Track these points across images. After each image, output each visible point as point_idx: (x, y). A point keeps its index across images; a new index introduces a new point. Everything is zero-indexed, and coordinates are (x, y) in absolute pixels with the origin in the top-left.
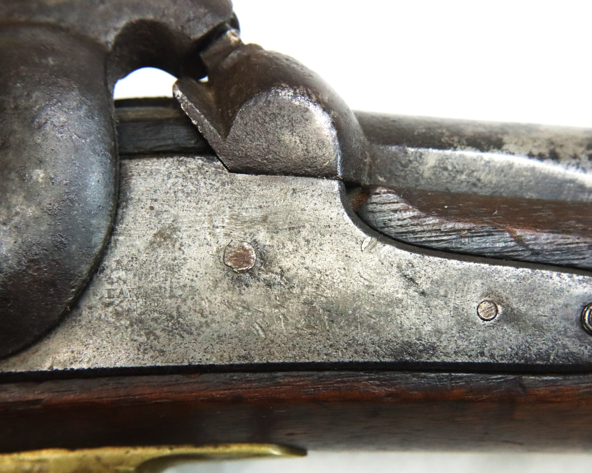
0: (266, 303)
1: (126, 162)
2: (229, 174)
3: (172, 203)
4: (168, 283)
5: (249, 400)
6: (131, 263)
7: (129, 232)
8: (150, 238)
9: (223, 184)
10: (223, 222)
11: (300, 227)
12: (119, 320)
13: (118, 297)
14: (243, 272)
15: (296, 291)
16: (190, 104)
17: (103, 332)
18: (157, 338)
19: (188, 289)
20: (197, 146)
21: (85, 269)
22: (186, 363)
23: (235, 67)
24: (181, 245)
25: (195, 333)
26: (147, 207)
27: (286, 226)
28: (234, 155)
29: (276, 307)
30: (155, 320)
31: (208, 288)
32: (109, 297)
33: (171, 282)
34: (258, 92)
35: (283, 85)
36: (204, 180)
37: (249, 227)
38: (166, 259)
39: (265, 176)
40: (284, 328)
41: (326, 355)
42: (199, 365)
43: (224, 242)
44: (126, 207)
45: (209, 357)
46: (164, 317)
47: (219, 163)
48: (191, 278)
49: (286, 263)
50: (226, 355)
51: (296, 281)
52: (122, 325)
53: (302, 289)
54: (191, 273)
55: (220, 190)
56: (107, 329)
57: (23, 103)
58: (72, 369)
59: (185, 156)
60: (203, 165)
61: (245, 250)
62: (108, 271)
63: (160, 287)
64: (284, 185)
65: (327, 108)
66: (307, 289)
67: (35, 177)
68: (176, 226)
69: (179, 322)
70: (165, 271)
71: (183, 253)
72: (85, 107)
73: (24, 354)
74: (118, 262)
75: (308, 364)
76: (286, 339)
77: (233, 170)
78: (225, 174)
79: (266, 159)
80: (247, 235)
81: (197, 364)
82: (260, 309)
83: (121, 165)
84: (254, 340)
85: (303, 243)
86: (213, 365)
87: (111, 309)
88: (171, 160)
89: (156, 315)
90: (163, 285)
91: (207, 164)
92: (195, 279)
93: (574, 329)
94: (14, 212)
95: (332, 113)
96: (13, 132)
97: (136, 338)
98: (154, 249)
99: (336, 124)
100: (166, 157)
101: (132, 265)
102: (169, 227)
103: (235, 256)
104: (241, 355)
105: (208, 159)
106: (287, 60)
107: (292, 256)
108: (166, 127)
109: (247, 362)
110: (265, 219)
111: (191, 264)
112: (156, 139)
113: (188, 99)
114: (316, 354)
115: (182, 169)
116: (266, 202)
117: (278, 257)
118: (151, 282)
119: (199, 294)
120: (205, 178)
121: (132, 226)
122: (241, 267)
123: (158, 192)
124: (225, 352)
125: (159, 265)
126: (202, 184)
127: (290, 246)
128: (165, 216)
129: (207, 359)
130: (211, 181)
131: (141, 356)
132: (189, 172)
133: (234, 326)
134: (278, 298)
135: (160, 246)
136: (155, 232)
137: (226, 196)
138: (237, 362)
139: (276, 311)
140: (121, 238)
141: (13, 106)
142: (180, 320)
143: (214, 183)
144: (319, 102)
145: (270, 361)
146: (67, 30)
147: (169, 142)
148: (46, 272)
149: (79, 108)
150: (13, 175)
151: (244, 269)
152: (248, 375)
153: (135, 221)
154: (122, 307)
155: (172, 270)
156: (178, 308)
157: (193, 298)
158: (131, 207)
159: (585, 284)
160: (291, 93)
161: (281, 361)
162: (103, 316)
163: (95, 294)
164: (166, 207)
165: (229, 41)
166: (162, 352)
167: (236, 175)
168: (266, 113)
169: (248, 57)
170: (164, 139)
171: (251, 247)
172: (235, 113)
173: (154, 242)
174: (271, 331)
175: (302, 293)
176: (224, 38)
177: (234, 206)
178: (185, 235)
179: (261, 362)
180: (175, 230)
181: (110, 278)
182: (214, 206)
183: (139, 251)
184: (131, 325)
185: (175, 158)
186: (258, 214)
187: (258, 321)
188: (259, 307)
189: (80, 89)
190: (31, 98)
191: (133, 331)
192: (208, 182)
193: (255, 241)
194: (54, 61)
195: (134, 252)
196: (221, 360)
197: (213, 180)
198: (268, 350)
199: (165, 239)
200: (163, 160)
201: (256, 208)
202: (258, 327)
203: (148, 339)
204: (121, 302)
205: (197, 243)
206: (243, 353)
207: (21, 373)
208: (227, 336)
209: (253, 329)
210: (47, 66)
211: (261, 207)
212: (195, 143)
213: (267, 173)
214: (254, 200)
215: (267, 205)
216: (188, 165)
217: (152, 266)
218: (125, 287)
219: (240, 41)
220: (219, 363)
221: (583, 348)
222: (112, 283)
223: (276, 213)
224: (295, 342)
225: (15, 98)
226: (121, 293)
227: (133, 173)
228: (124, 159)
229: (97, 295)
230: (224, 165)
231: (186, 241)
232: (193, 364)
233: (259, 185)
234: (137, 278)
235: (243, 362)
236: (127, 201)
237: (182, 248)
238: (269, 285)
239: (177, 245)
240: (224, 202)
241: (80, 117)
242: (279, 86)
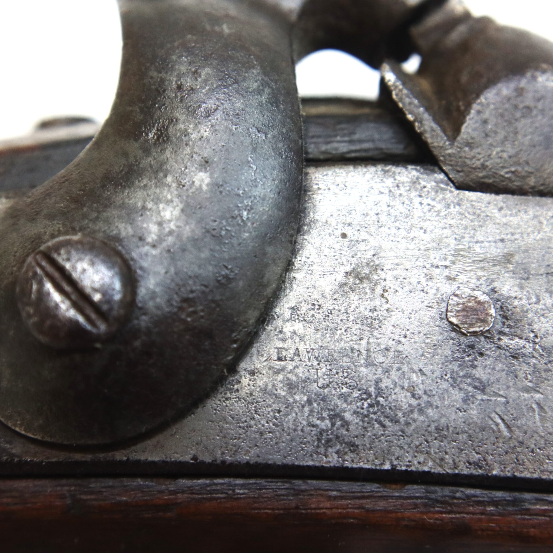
0: (511, 384)
1: (311, 170)
2: (456, 192)
3: (372, 229)
4: (364, 342)
6: (312, 312)
7: (311, 268)
8: (340, 277)
9: (448, 206)
10: (446, 259)
12: (292, 395)
13: (292, 360)
14: (475, 334)
16: (405, 92)
17: (270, 409)
18: (346, 424)
19: (392, 354)
20: (407, 151)
21: (252, 315)
22: (387, 466)
23: (465, 44)
24: (385, 291)
25: (402, 420)
26: (338, 233)
27: (542, 271)
28: (465, 164)
29: (527, 390)
30: (344, 397)
31: (423, 355)
32: (280, 359)
33: (368, 343)
35: (544, 66)
36: (419, 199)
37: (483, 269)
38: (362, 309)
39: (510, 196)
40: (539, 424)
42: (406, 470)
43: (447, 289)
44: (308, 231)
45: (422, 460)
46: (356, 394)
47: (442, 176)
48: (397, 338)
49: (541, 325)
50: (449, 459)
52: (295, 401)
54: (397, 331)
55: (442, 214)
56: (275, 406)
58: (223, 462)
59: (393, 164)
60: (418, 178)
61: (479, 303)
62: (279, 323)
63: (352, 350)
64: (539, 211)
68: (377, 262)
69: (378, 403)
70: (359, 326)
71: (387, 302)
74: (294, 309)
76: (542, 441)
77: (460, 187)
78: (451, 192)
79: (513, 172)
80: (482, 281)
81: (404, 468)
82: (501, 393)
84: (493, 439)
86: (429, 473)
87: (280, 377)
88: (372, 169)
89: (345, 390)
90: (356, 347)
91: (425, 176)
92: (403, 340)
97: (315, 421)
98: (345, 294)
100: (366, 165)
101: (313, 316)
102: (368, 264)
103: (464, 310)
104: (471, 460)
105: (425, 169)
109: (480, 472)
110: (508, 259)
111: (396, 317)
112: (351, 142)
113: (404, 84)
115: (389, 181)
116: (513, 234)
118: (340, 340)
119: (409, 363)
120: (420, 196)
121: (314, 258)
122: (471, 325)
123: (353, 212)
124: (446, 453)
125: (352, 318)
126: (417, 205)
128: (362, 247)
129: (419, 463)
130: (429, 201)
131: (322, 450)
132: (398, 186)
133: (461, 415)
134: (529, 376)
135: (353, 291)
136: (348, 268)
137: (452, 222)
138: (465, 472)
139: (526, 395)
140: (299, 276)
142: (381, 399)
143: (433, 203)
145: (517, 474)
147: (366, 146)
151: (478, 329)
153: (319, 252)
154: (297, 375)
155: (371, 325)
156: (377, 382)
157: (399, 369)
158: (314, 232)
161: (535, 476)
162: (270, 387)
163: (259, 354)
164: (363, 235)
166: (353, 447)
167: (467, 193)
169: (484, 30)
170: (360, 141)
171: (487, 298)
172: (468, 106)
173: (346, 284)
174: (518, 427)
177: (463, 237)
178: (389, 277)
179: (502, 474)
180: (376, 268)
181: (281, 332)
182: (433, 236)
183: (323, 295)
184: (309, 402)
185: (380, 167)
186: (497, 251)
187: (498, 410)
188: (499, 389)
191: (311, 411)
192: (425, 201)
193: (494, 291)
194: (230, 29)
195: (316, 296)
196: (441, 466)
197: (434, 200)
198: (514, 457)
199: (361, 280)
200: (361, 169)
201: (495, 242)
202: (497, 420)
203: (333, 425)
204: (297, 367)
206: (475, 458)
207: (153, 463)
208: (451, 429)
209: (491, 422)
211: (502, 240)
215: (513, 238)
216: (397, 177)
217: (341, 317)
218: (302, 347)
219: (467, 12)
220: (438, 470)
222: (284, 340)
223: (526, 251)
226: (297, 353)
227: (320, 186)
228: (308, 166)
229: (262, 356)
230: (450, 179)
231: (390, 283)
232: (398, 468)
233: (501, 209)
234: (319, 334)
235: (475, 472)
236: (309, 225)
237: (386, 294)
238: (516, 356)
239: (379, 290)
240: (448, 232)
242: (537, 68)
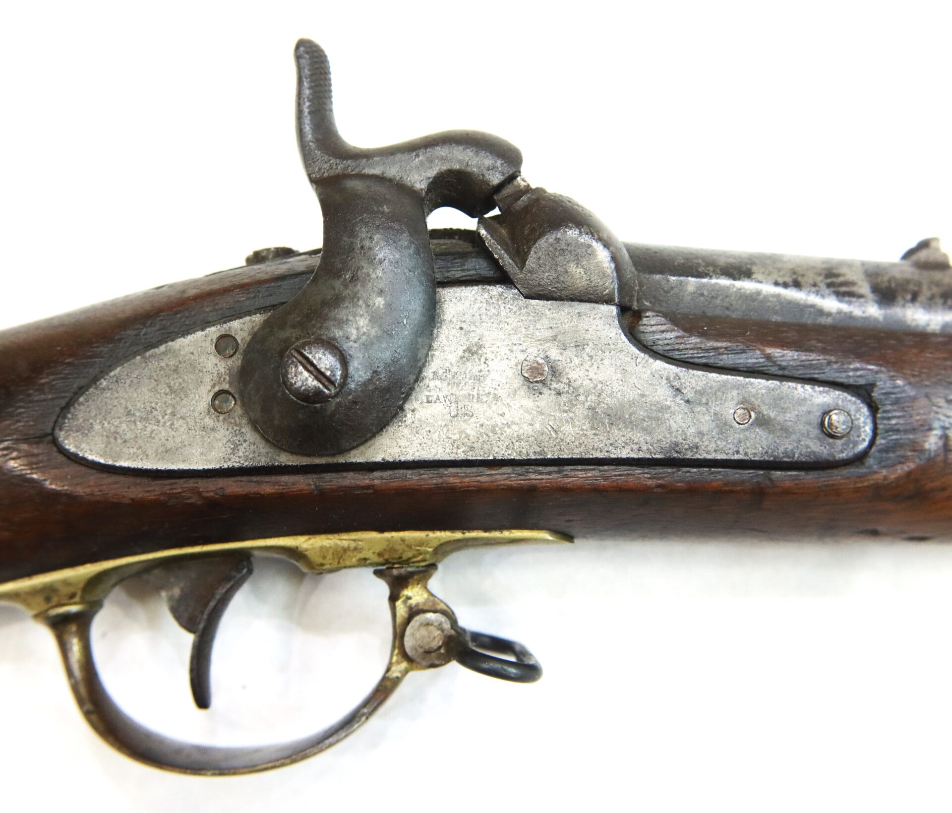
0: (557, 408)
1: (439, 290)
2: (525, 300)
3: (478, 324)
4: (476, 390)
5: (541, 489)
6: (445, 374)
7: (443, 348)
8: (460, 353)
9: (520, 309)
10: (520, 340)
11: (584, 345)
12: (436, 421)
13: (435, 402)
14: (537, 382)
15: (582, 398)
16: (492, 241)
17: (424, 431)
18: (467, 436)
19: (491, 396)
20: (495, 275)
21: (412, 378)
22: (491, 458)
23: (526, 209)
24: (486, 359)
25: (499, 432)
26: (458, 327)
27: (573, 344)
28: (528, 283)
29: (566, 412)
30: (465, 421)
31: (509, 395)
32: (428, 402)
33: (478, 390)
34: (549, 231)
35: (570, 225)
36: (504, 305)
37: (541, 345)
38: (474, 371)
39: (554, 302)
40: (571, 429)
41: (607, 452)
42: (502, 459)
43: (521, 357)
44: (441, 327)
45: (510, 453)
46: (472, 419)
47: (516, 291)
48: (494, 387)
49: (573, 375)
50: (524, 451)
51: (581, 390)
52: (438, 425)
53: (586, 397)
54: (494, 382)
55: (517, 313)
56: (427, 429)
57: (367, 243)
58: (400, 461)
59: (488, 285)
60: (503, 292)
61: (539, 364)
62: (426, 381)
63: (469, 394)
64: (571, 310)
65: (607, 245)
66: (590, 397)
67: (377, 304)
68: (481, 343)
69: (485, 424)
70: (472, 381)
71: (488, 366)
72: (413, 246)
73: (362, 448)
74: (434, 373)
75: (593, 459)
76: (573, 438)
77: (527, 297)
78: (522, 300)
79: (556, 288)
80: (540, 351)
81: (500, 458)
82: (552, 414)
83: (435, 293)
84: (547, 439)
85: (587, 358)
86: (514, 459)
87: (429, 412)
88: (476, 288)
89: (466, 417)
90: (471, 393)
91: (506, 291)
92: (497, 387)
93: (816, 432)
94: (362, 332)
95: (611, 248)
96: (359, 268)
97: (450, 436)
98: (464, 363)
99: (614, 259)
100: (472, 286)
101: (446, 376)
102: (476, 345)
103: (530, 369)
104: (536, 451)
105: (507, 287)
106: (570, 202)
107: (578, 369)
108: (470, 260)
109: (541, 457)
110: (554, 338)
111: (493, 375)
112: (462, 270)
113: (492, 236)
114: (598, 451)
115: (486, 295)
116: (556, 324)
117: (567, 370)
118: (462, 390)
119: (501, 400)
120: (505, 303)
121: (445, 342)
122: (535, 377)
123: (466, 314)
124: (523, 448)
125: (468, 377)
126: (502, 308)
127: (576, 361)
128: (472, 335)
129: (508, 454)
130: (509, 306)
131: (455, 451)
132: (491, 298)
133: (530, 427)
134: (566, 404)
135: (468, 361)
136: (464, 348)
137: (523, 318)
138: (533, 457)
139: (565, 415)
140: (436, 353)
141: (359, 246)
142: (486, 421)
143: (512, 307)
144: (600, 239)
145: (561, 457)
146: (390, 180)
147: (472, 272)
148: (385, 381)
149: (408, 247)
150: (361, 302)
151: (539, 379)
152: (540, 468)
153: (448, 339)
154: (438, 411)
155: (479, 380)
156: (484, 412)
157: (496, 404)
158: (444, 327)
159: (825, 395)
160: (577, 232)
161: (570, 457)
162: (423, 418)
163: (416, 399)
164: (473, 328)
165: (519, 186)
166: (472, 448)
167: (531, 300)
168: (556, 249)
169: (537, 200)
170: (469, 270)
171: (543, 361)
172: (529, 249)
173: (464, 357)
174: (561, 432)
175: (587, 401)
176: (515, 183)
177: (529, 327)
178: (488, 352)
179: (553, 457)
180: (480, 347)
181: (428, 386)
182: (512, 326)
183: (451, 364)
184: (446, 425)
185: (480, 287)
186: (548, 334)
187: (550, 423)
188: (551, 412)
189: (409, 232)
190: (374, 240)
191: (448, 430)
192: (507, 306)
193: (547, 357)
194: (388, 208)
195: (447, 365)
196: (520, 455)
197: (512, 305)
198: (559, 447)
199: (473, 354)
200: (469, 289)
201: (547, 329)
202: (550, 428)
203: (460, 437)
204: (438, 406)
205: (499, 358)
206: (538, 449)
207: (360, 463)
208: (525, 435)
209: (546, 430)
210: (383, 212)
211: (551, 328)
212: (494, 273)
213: (555, 299)
214: (545, 322)
215: (557, 326)
216: (491, 292)
217: (462, 376)
218: (440, 395)
219: (528, 185)
220: (518, 458)
221: (823, 448)
222: (430, 391)
223: (564, 333)
224: (581, 441)
225: (361, 240)
226: (438, 398)
227: (446, 299)
228: (438, 287)
229: (418, 400)
230: (520, 292)
231: (489, 355)
232: (497, 458)
233: (550, 309)
234: (450, 387)
235: (538, 457)
236: (441, 323)
237: (487, 362)
238: (559, 394)
239: (483, 360)
240: (521, 324)
241: (410, 255)
242: (567, 226)
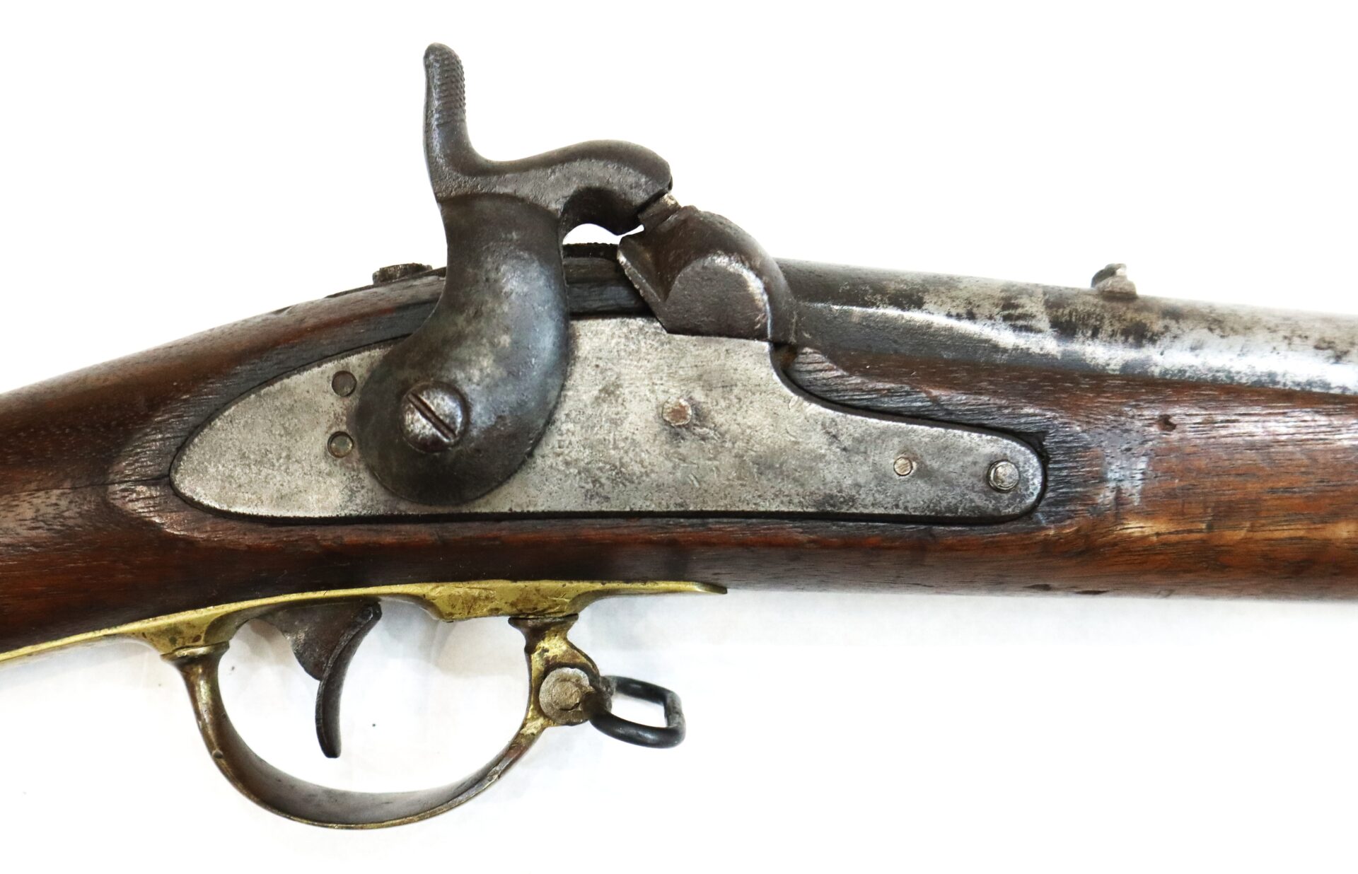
0: (701, 456)
1: (574, 323)
2: (667, 335)
3: (615, 361)
4: (612, 435)
5: (683, 543)
6: (579, 416)
7: (577, 388)
8: (596, 393)
9: (662, 344)
10: (661, 379)
11: (732, 386)
12: (568, 469)
13: (568, 447)
14: (679, 426)
15: (728, 445)
16: (633, 269)
17: (555, 478)
18: (602, 485)
19: (629, 441)
20: (637, 306)
21: (541, 422)
22: (628, 509)
23: (673, 230)
24: (624, 401)
25: (636, 481)
26: (593, 364)
27: (720, 385)
28: (672, 316)
29: (710, 459)
30: (600, 469)
31: (648, 441)
32: (560, 447)
33: (614, 435)
34: (696, 259)
35: (719, 252)
36: (644, 340)
37: (684, 385)
38: (610, 413)
39: (700, 337)
40: (716, 479)
41: (755, 504)
42: (639, 511)
43: (663, 398)
44: (574, 364)
45: (648, 504)
46: (608, 467)
47: (659, 324)
48: (632, 431)
49: (719, 419)
50: (664, 503)
51: (728, 436)
52: (570, 473)
53: (734, 443)
54: (633, 426)
55: (659, 350)
56: (559, 477)
57: (493, 275)
58: (528, 512)
59: (627, 316)
60: (643, 326)
61: (681, 406)
62: (558, 424)
63: (605, 440)
64: (718, 346)
65: (759, 274)
66: (738, 443)
67: (502, 342)
68: (619, 383)
69: (621, 472)
70: (609, 424)
71: (625, 408)
72: (543, 277)
73: (488, 497)
74: (567, 415)
75: (739, 512)
76: (718, 489)
77: (671, 331)
78: (664, 335)
79: (702, 320)
80: (684, 393)
81: (637, 509)
82: (695, 461)
83: (567, 327)
84: (690, 490)
85: (735, 401)
86: (652, 511)
87: (561, 458)
88: (614, 321)
89: (601, 464)
90: (607, 438)
91: (647, 324)
92: (636, 432)
93: (981, 485)
94: (485, 374)
95: (764, 278)
96: (483, 303)
97: (583, 484)
98: (599, 405)
99: (767, 289)
100: (610, 318)
101: (579, 418)
102: (613, 384)
103: (672, 412)
104: (677, 503)
105: (648, 320)
106: (721, 223)
107: (725, 412)
108: (609, 288)
109: (682, 509)
110: (700, 377)
111: (631, 418)
112: (600, 300)
113: (632, 264)
114: (745, 504)
115: (625, 330)
116: (702, 362)
117: (712, 413)
118: (597, 434)
119: (640, 446)
120: (645, 338)
121: (579, 381)
122: (677, 422)
123: (603, 350)
124: (663, 499)
125: (604, 419)
126: (643, 344)
127: (723, 404)
128: (609, 373)
129: (647, 506)
130: (651, 342)
131: (588, 501)
132: (631, 332)
133: (671, 476)
134: (711, 451)
135: (604, 402)
136: (600, 387)
137: (666, 355)
138: (674, 509)
139: (710, 463)
140: (570, 393)
141: (484, 279)
142: (623, 470)
143: (653, 343)
144: (752, 268)
145: (704, 509)
146: (523, 200)
147: (611, 302)
148: (510, 427)
149: (538, 279)
150: (485, 341)
151: (681, 423)
152: (682, 520)
153: (582, 377)
154: (571, 457)
155: (616, 424)
156: (621, 459)
157: (634, 450)
158: (578, 365)
159: (992, 444)
160: (727, 259)
161: (714, 509)
162: (554, 465)
163: (547, 445)
164: (610, 365)
165: (666, 204)
166: (607, 499)
167: (675, 335)
168: (702, 278)
169: (685, 222)
170: (607, 300)
171: (687, 404)
172: (674, 278)
173: (600, 398)
174: (705, 482)
175: (734, 447)
176: (662, 201)
177: (672, 365)
178: (626, 391)
179: (695, 509)
181: (560, 430)
182: (653, 365)
183: (586, 406)
184: (579, 473)
185: (619, 319)
186: (693, 373)
187: (693, 472)
189: (539, 260)
190: (500, 271)
191: (581, 478)
192: (649, 342)
193: (691, 398)
194: (517, 235)
195: (581, 405)
196: (659, 507)
197: (653, 340)
198: (701, 499)
199: (609, 395)
200: (607, 321)
201: (692, 367)
202: (692, 478)
203: (594, 486)
204: (570, 452)
205: (638, 398)
206: (680, 501)
207: (485, 513)
208: (665, 485)
209: (689, 480)
210: (511, 240)
211: (696, 366)
212: (636, 303)
213: (702, 334)
214: (689, 359)
215: (702, 364)
216: (630, 326)
217: (597, 419)
218: (574, 439)
219: (676, 204)
220: (658, 509)
221: (987, 502)
222: (562, 435)
223: (710, 373)
224: (727, 493)
225: (486, 272)
226: (570, 443)
227: (581, 333)
228: (573, 319)
229: (549, 445)
230: (664, 326)
231: (628, 397)
232: (634, 509)
233: (695, 345)
234: (584, 430)
235: (679, 509)
236: (574, 359)
237: (625, 403)
238: (704, 438)
239: (620, 400)
240: (662, 362)
242: (715, 253)
